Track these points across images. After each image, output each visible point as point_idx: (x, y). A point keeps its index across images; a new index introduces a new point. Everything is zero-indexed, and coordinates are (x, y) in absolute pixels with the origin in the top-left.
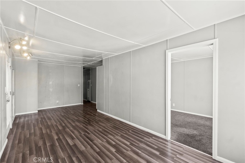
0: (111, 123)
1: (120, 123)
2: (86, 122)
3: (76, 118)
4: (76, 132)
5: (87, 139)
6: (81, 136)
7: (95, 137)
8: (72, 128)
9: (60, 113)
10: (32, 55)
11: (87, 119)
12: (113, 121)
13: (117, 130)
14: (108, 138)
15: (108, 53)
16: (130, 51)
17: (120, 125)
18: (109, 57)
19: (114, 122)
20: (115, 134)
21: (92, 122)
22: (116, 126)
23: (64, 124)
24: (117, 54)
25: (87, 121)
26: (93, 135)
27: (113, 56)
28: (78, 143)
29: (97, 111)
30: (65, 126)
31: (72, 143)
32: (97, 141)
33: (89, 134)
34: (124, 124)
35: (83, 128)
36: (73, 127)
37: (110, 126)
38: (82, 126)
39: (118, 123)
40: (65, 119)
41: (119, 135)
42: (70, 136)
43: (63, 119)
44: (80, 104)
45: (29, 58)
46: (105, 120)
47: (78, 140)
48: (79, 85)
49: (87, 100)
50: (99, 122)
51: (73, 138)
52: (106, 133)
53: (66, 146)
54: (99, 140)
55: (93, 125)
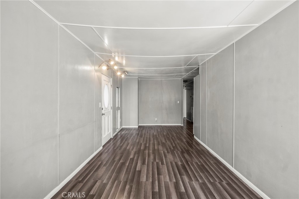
0: (202, 158)
1: (215, 163)
2: (170, 148)
3: (164, 141)
4: (152, 157)
5: (156, 170)
6: (153, 163)
7: (167, 171)
8: (151, 151)
9: (153, 132)
10: (127, 73)
11: (174, 145)
12: (205, 157)
13: (203, 172)
14: (180, 179)
15: (197, 55)
16: (234, 43)
17: (213, 166)
18: (206, 60)
19: (207, 159)
20: (195, 177)
21: (177, 150)
22: (205, 166)
23: (149, 144)
24: (215, 54)
25: (173, 147)
26: (166, 168)
27: (210, 59)
28: (144, 171)
29: (194, 137)
30: (148, 147)
31: (139, 168)
32: (165, 177)
33: (162, 164)
34: (222, 167)
35: (162, 155)
36: (154, 150)
37: (197, 163)
38: (162, 152)
39: (212, 162)
40: (154, 139)
41: (200, 181)
42: (143, 160)
43: (152, 139)
44: (180, 125)
45: (123, 76)
46: (196, 152)
47: (147, 167)
48: (178, 102)
49: (191, 121)
50: (185, 153)
51: (143, 163)
52: (183, 171)
53: (132, 169)
54: (168, 177)
55: (175, 155)
